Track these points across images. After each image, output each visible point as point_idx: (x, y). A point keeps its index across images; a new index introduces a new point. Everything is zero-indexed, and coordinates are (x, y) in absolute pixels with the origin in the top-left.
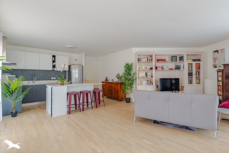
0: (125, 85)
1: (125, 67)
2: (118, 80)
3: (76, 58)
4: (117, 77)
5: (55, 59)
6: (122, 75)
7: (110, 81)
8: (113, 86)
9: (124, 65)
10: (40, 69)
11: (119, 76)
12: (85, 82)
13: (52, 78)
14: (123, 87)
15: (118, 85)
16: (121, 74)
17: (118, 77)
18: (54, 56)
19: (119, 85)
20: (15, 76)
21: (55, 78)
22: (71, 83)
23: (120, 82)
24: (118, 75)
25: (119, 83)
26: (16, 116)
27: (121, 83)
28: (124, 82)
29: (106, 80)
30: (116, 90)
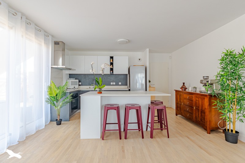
0: (223, 101)
1: (222, 60)
2: (206, 89)
3: (139, 58)
4: (203, 82)
5: (113, 61)
6: (215, 78)
7: (190, 90)
8: (194, 99)
9: (220, 55)
10: (98, 73)
11: (208, 82)
12: (150, 90)
13: (112, 83)
14: (215, 105)
15: (204, 99)
16: (212, 77)
17: (206, 82)
18: (112, 58)
19: (206, 100)
20: (78, 81)
21: (114, 83)
22: (129, 90)
23: (209, 92)
24: (205, 78)
25: (206, 96)
26: (60, 124)
27: (210, 96)
28: (220, 94)
29: (182, 87)
30: (200, 108)
